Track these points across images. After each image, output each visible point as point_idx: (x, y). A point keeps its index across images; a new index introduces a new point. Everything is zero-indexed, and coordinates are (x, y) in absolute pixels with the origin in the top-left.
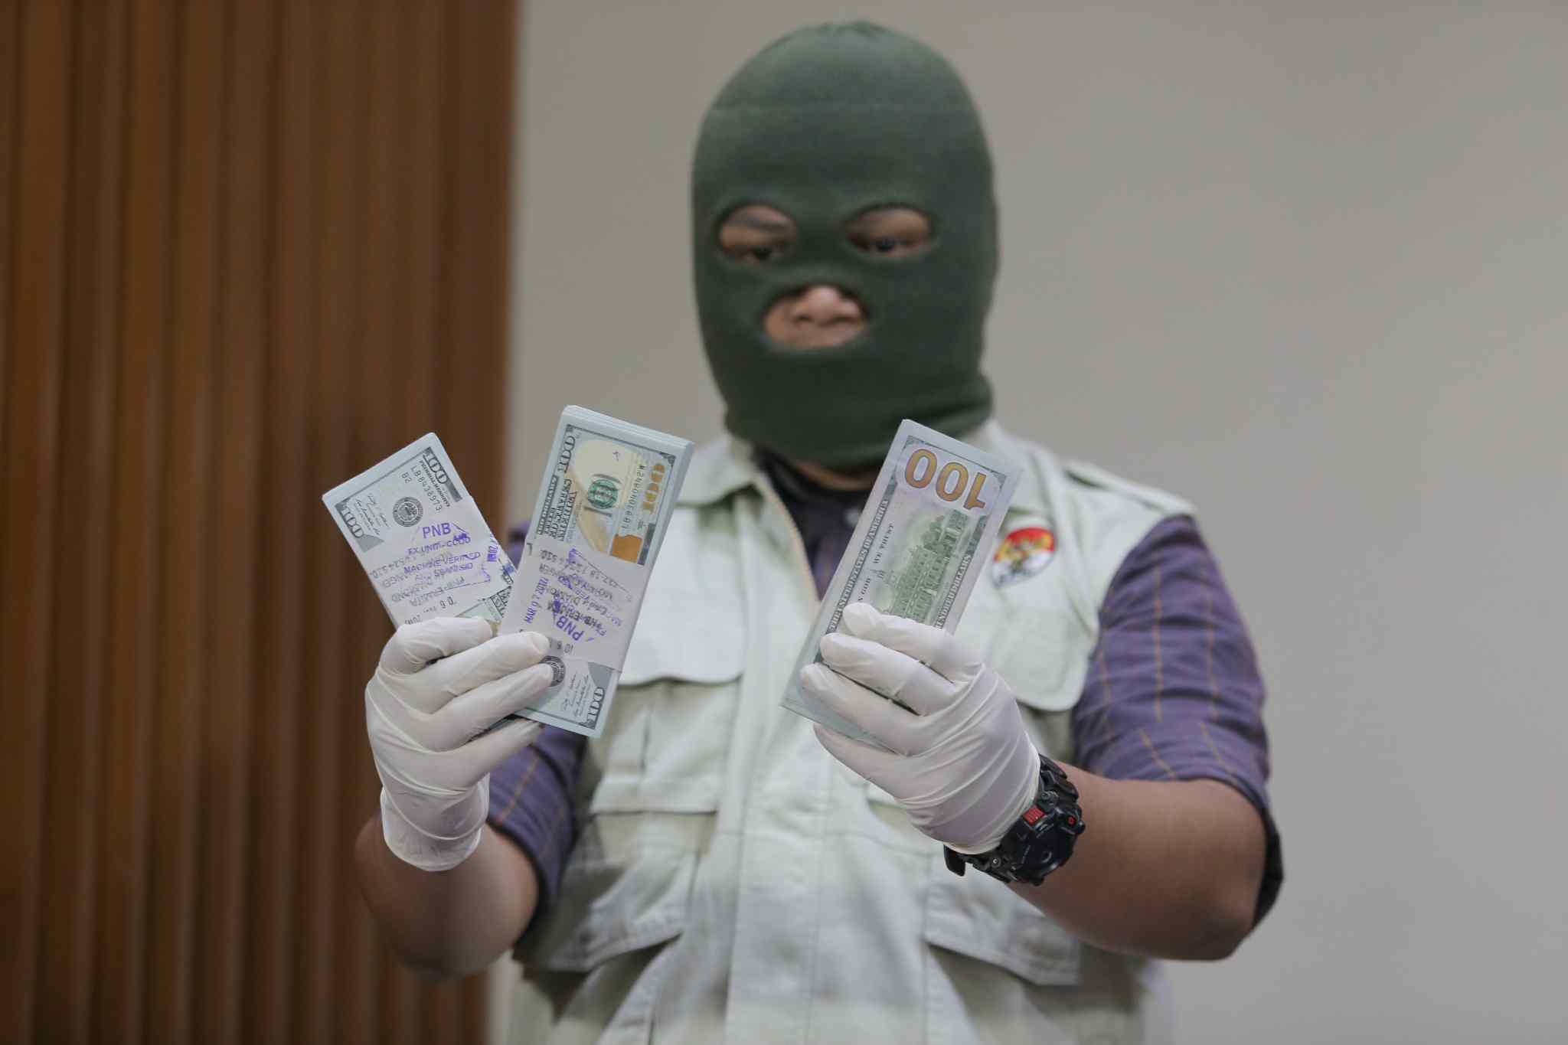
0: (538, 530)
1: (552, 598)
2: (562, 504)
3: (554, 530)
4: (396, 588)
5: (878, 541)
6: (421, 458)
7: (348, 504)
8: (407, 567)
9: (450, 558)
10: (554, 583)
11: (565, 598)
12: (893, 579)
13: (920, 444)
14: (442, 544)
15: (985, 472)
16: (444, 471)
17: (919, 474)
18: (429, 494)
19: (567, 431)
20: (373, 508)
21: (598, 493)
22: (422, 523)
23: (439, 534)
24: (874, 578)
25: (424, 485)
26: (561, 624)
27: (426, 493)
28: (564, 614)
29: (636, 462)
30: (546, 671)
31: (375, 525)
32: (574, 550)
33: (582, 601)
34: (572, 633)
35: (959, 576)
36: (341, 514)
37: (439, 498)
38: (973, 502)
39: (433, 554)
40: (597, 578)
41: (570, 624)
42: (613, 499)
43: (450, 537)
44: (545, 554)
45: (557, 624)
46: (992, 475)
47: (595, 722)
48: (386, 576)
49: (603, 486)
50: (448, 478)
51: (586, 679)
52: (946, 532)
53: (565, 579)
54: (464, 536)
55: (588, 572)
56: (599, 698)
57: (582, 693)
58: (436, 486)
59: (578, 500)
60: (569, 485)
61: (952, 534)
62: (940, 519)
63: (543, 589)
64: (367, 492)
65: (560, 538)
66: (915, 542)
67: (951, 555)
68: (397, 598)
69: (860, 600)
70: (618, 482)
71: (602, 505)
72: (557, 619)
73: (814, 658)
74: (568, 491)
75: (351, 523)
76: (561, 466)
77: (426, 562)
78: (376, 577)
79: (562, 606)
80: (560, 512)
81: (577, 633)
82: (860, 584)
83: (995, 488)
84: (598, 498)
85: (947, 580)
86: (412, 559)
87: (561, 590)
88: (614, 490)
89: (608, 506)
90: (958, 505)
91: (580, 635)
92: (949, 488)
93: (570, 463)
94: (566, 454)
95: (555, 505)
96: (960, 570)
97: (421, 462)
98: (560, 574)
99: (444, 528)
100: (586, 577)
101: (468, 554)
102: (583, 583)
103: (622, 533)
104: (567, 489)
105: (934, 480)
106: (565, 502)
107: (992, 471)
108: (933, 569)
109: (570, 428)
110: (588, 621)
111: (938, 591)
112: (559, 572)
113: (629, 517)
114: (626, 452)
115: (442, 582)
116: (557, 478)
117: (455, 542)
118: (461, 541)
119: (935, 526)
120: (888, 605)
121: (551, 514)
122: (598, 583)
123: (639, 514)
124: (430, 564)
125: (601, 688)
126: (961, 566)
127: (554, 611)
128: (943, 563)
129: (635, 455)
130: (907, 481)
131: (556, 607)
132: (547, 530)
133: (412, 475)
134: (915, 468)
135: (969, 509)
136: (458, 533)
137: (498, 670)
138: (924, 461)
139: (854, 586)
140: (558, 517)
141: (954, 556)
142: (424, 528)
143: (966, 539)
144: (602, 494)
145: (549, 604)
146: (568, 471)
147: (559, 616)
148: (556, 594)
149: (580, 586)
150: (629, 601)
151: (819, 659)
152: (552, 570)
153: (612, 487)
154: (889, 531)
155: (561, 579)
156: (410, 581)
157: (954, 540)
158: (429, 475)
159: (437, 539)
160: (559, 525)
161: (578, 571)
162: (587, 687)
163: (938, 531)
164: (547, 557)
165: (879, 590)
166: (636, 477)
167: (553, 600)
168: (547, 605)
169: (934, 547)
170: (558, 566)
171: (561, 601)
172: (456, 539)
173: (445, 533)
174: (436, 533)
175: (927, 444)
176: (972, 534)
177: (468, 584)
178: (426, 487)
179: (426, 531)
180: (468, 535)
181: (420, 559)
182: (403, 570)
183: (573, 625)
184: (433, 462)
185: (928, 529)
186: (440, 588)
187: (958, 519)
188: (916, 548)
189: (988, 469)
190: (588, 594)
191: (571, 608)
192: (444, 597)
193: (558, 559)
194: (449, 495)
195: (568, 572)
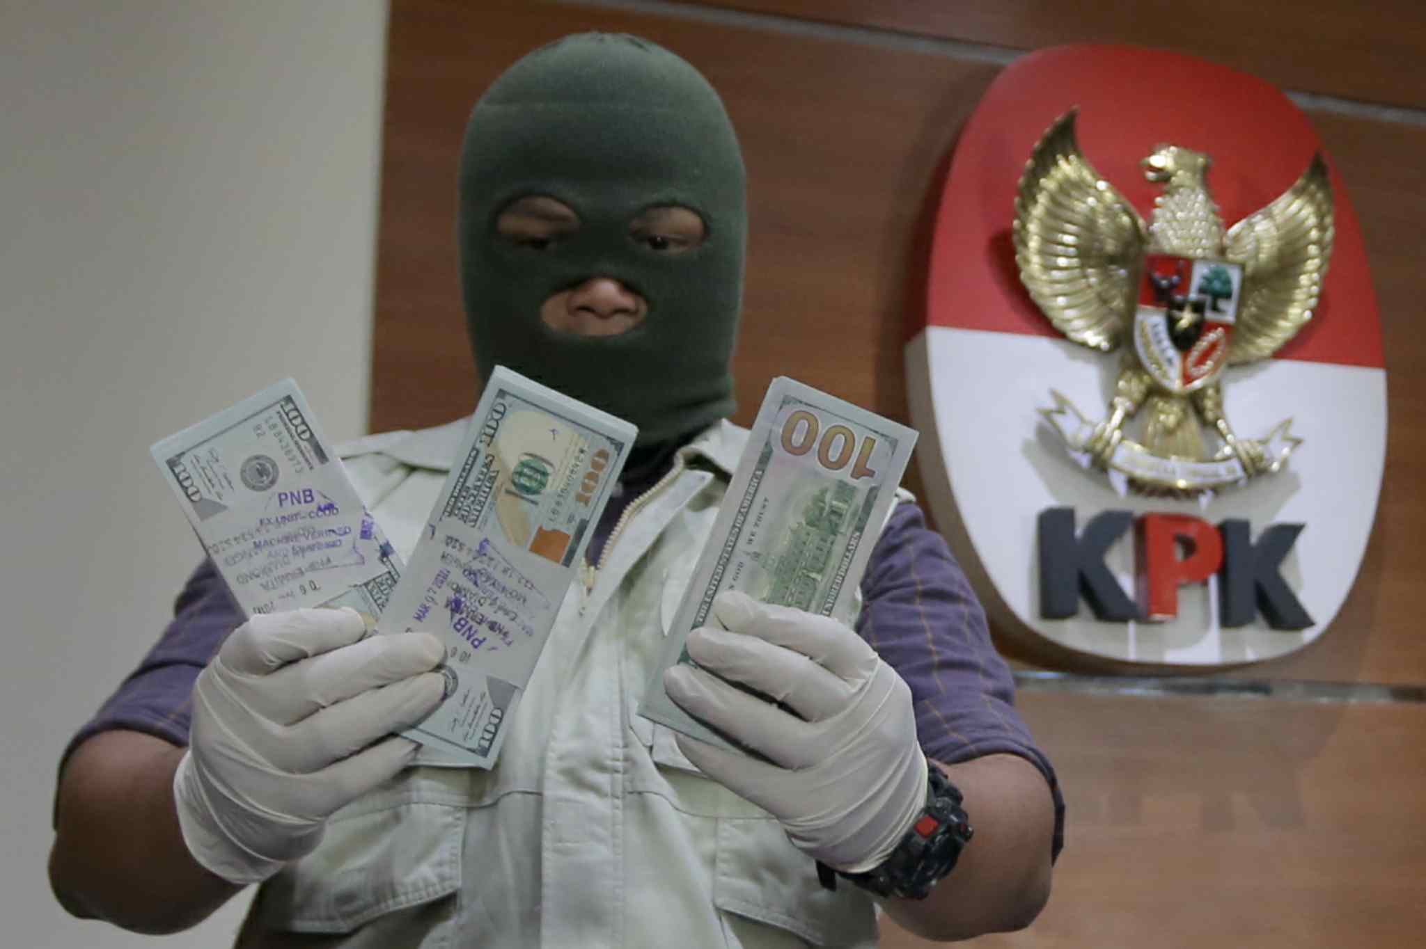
0: (445, 511)
1: (452, 595)
2: (479, 483)
3: (466, 513)
4: (243, 568)
5: (752, 518)
6: (278, 408)
7: (183, 460)
8: (257, 541)
9: (312, 532)
10: (457, 577)
11: (468, 595)
12: (770, 562)
13: (799, 405)
14: (303, 515)
15: (873, 436)
16: (307, 426)
17: (798, 439)
18: (288, 452)
19: (498, 396)
20: (215, 466)
21: (525, 475)
22: (277, 489)
23: (299, 502)
24: (747, 560)
25: (281, 441)
26: (459, 627)
27: (283, 452)
28: (464, 615)
29: (576, 445)
30: (436, 682)
31: (218, 488)
32: (486, 540)
33: (489, 601)
34: (471, 640)
35: (847, 557)
36: (173, 471)
37: (301, 459)
38: (861, 471)
39: (290, 528)
40: (510, 576)
41: (470, 629)
42: (543, 484)
43: (313, 507)
44: (450, 540)
45: (455, 626)
46: (882, 440)
47: (488, 749)
48: (231, 552)
49: (532, 468)
50: (312, 435)
51: (483, 696)
52: (831, 506)
53: (471, 574)
54: (330, 507)
55: (500, 568)
56: (496, 721)
57: (476, 713)
58: (296, 443)
59: (500, 478)
60: (491, 461)
61: (839, 508)
62: (824, 492)
63: (442, 582)
64: (206, 447)
65: (473, 524)
66: (795, 519)
67: (838, 532)
68: (244, 579)
69: (732, 587)
70: (551, 465)
71: (528, 490)
72: (456, 619)
73: (678, 656)
74: (488, 469)
75: (186, 484)
76: (484, 437)
77: (280, 537)
78: (217, 552)
79: (463, 605)
80: (475, 493)
81: (476, 639)
82: (732, 568)
83: (887, 455)
84: (523, 481)
85: (834, 561)
86: (264, 531)
87: (465, 585)
88: (545, 474)
89: (536, 492)
90: (844, 474)
91: (480, 642)
92: (834, 455)
93: (496, 435)
94: (494, 424)
95: (469, 484)
96: (848, 550)
97: (279, 413)
98: (466, 567)
99: (305, 496)
100: (498, 575)
101: (335, 528)
102: (492, 581)
103: (548, 527)
104: (487, 466)
105: (816, 446)
106: (483, 481)
107: (883, 435)
108: (818, 548)
109: (502, 393)
110: (493, 626)
111: (823, 576)
112: (465, 564)
113: (558, 508)
114: (565, 430)
115: (301, 562)
116: (478, 452)
117: (320, 513)
118: (327, 512)
119: (820, 499)
120: (766, 593)
121: (464, 494)
122: (511, 583)
123: (570, 504)
124: (287, 538)
125: (498, 709)
126: (849, 545)
127: (452, 610)
128: (829, 542)
129: (576, 435)
130: (783, 446)
131: (455, 606)
132: (456, 512)
133: (265, 427)
134: (792, 433)
135: (857, 478)
136: (323, 503)
137: (378, 677)
138: (804, 425)
139: (724, 571)
140: (472, 499)
141: (841, 533)
142: (280, 495)
143: (854, 514)
144: (530, 477)
145: (448, 601)
146: (491, 445)
147: (457, 616)
148: (458, 590)
149: (488, 583)
150: (547, 608)
151: (685, 658)
152: (457, 561)
153: (542, 469)
154: (764, 507)
155: (466, 573)
156: (260, 559)
157: (840, 515)
158: (289, 430)
159: (297, 508)
160: (472, 507)
161: (489, 565)
162: (482, 706)
163: (822, 504)
164: (453, 543)
165: (754, 575)
166: (573, 462)
167: (453, 597)
168: (444, 603)
169: (817, 523)
170: (464, 557)
171: (463, 599)
172: (320, 509)
173: (306, 501)
174: (295, 501)
175: (806, 404)
176: (860, 509)
177: (336, 567)
178: (284, 444)
179: (282, 498)
180: (336, 506)
181: (275, 532)
182: (252, 546)
183: (474, 629)
184: (294, 414)
185: (810, 503)
186: (300, 569)
187: (844, 491)
188: (797, 525)
189: (876, 432)
190: (497, 594)
191: (474, 609)
192: (305, 581)
193: (465, 548)
194: (311, 455)
195: (476, 566)
